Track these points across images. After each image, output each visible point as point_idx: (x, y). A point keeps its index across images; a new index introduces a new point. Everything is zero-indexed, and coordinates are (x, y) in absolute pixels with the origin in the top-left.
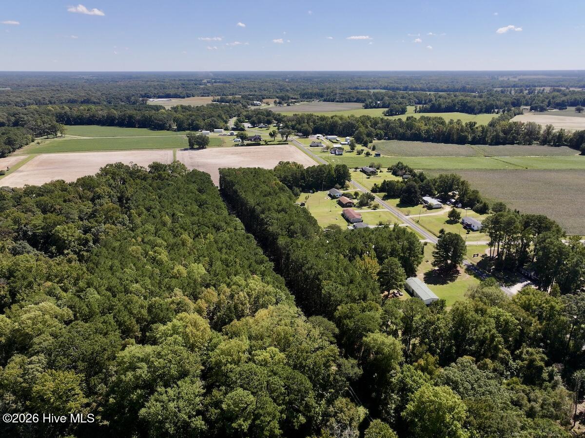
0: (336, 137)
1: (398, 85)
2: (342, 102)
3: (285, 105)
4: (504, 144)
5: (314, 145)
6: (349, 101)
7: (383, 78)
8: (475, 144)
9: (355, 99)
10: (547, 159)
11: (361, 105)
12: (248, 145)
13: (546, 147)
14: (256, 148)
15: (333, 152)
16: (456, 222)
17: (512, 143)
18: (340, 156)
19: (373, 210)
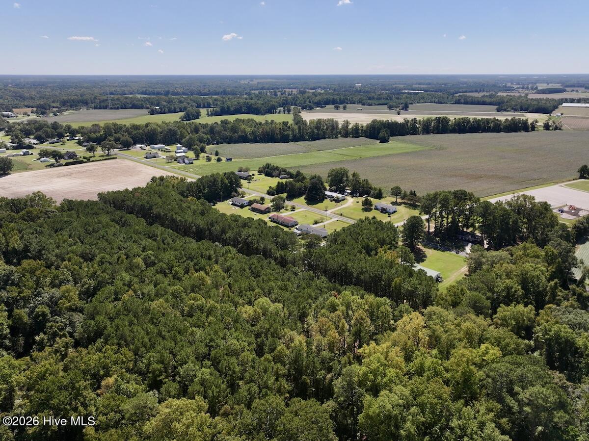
0: (163, 145)
1: (158, 90)
2: (118, 109)
3: (51, 114)
4: (319, 139)
5: (150, 156)
6: (124, 107)
7: (132, 82)
8: (297, 142)
9: (130, 106)
10: (361, 148)
11: (146, 111)
12: (67, 164)
13: (348, 139)
14: (83, 167)
15: (181, 161)
16: (371, 210)
17: (324, 138)
18: (191, 165)
19: (293, 212)
